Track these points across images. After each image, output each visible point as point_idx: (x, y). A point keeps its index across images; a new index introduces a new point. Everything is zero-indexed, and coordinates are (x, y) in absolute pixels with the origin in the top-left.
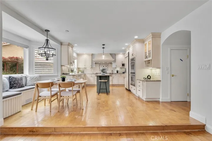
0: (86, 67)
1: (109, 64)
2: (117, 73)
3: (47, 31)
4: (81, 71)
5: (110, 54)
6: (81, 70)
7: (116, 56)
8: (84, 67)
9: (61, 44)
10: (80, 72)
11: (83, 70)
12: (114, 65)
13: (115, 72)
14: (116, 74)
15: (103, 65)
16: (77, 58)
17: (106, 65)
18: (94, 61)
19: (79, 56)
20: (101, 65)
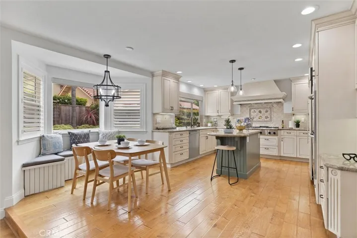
0: (220, 114)
1: (275, 105)
2: (294, 128)
3: (107, 56)
4: (211, 123)
5: (275, 81)
6: (212, 120)
7: (293, 84)
8: (217, 114)
9: (152, 75)
10: (209, 124)
11: (215, 120)
12: (287, 108)
13: (291, 125)
14: (291, 129)
15: (258, 108)
16: (202, 97)
17: (265, 108)
18: (235, 101)
19: (208, 94)
20: (253, 109)
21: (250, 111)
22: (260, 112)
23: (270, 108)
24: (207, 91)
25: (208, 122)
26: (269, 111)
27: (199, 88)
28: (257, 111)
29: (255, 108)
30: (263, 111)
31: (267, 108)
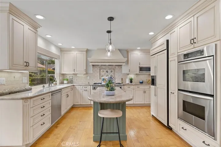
0: (76, 72)
1: (117, 67)
2: (130, 83)
4: (67, 80)
5: (119, 50)
6: (68, 77)
8: (74, 73)
10: (65, 82)
11: (71, 78)
13: (128, 81)
14: (128, 84)
15: (106, 69)
16: (59, 56)
17: (111, 69)
18: (91, 62)
19: (64, 53)
20: (102, 69)
21: (100, 71)
22: (107, 72)
23: (114, 69)
24: (63, 51)
25: (64, 80)
26: (113, 71)
27: (57, 47)
28: (105, 71)
29: (103, 69)
30: (109, 71)
31: (112, 69)
